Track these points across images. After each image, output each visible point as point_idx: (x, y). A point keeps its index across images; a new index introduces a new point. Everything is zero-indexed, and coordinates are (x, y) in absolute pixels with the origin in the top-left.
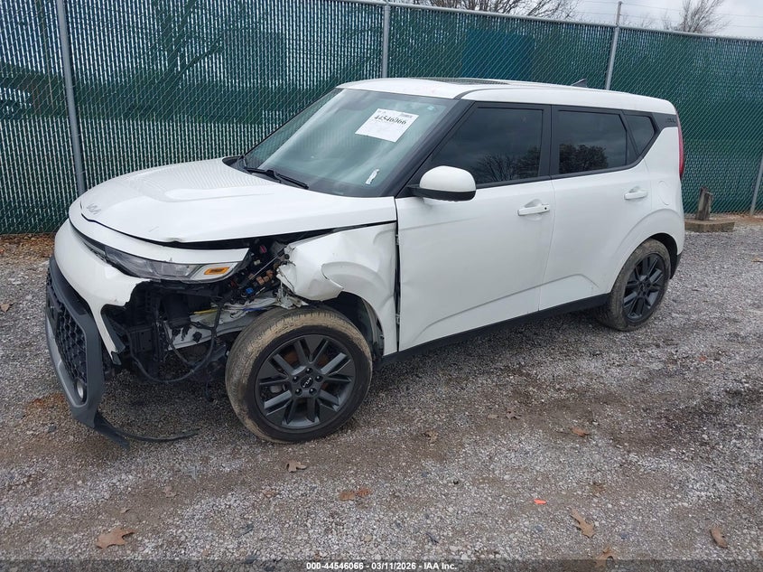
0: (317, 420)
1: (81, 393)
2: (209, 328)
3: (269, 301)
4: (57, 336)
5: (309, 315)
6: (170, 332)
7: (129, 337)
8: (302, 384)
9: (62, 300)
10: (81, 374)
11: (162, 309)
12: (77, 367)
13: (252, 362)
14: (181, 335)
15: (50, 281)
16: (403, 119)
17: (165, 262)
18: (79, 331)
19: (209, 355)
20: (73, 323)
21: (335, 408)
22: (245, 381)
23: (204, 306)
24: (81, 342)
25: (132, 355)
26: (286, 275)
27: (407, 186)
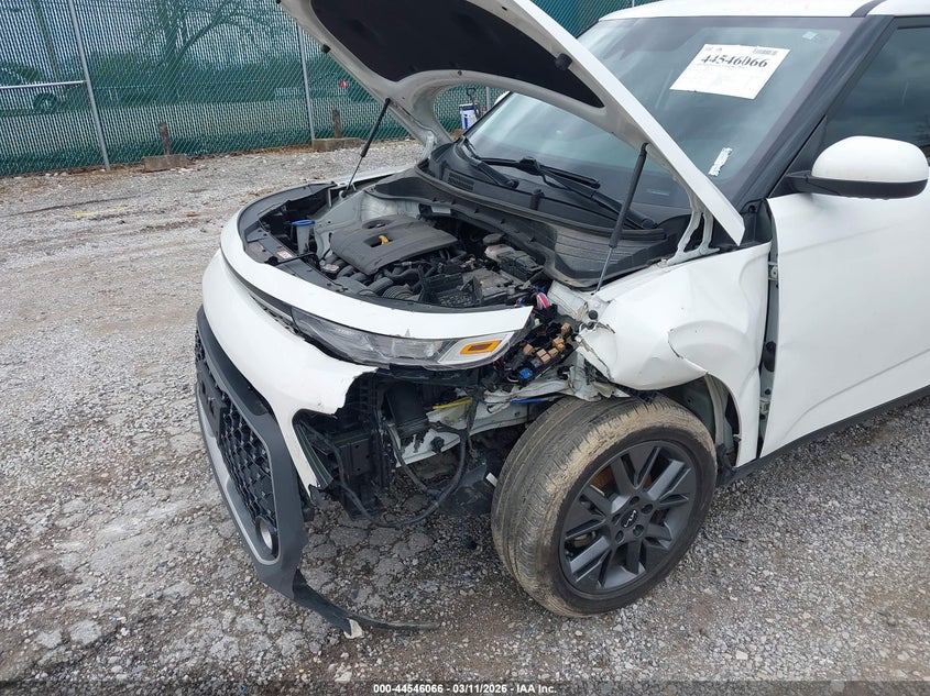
0: (641, 569)
1: (268, 540)
2: (455, 431)
3: (553, 386)
4: (221, 443)
5: (633, 413)
6: (398, 440)
7: (338, 456)
8: (623, 523)
9: (223, 388)
10: (265, 512)
11: (385, 407)
12: (259, 500)
13: (556, 509)
14: (412, 444)
15: (201, 356)
16: (760, 58)
17: (398, 337)
18: (257, 442)
19: (458, 475)
20: (246, 429)
21: (666, 545)
22: (547, 542)
23: (447, 396)
24: (261, 460)
25: (344, 485)
26: (594, 348)
27: (787, 175)
